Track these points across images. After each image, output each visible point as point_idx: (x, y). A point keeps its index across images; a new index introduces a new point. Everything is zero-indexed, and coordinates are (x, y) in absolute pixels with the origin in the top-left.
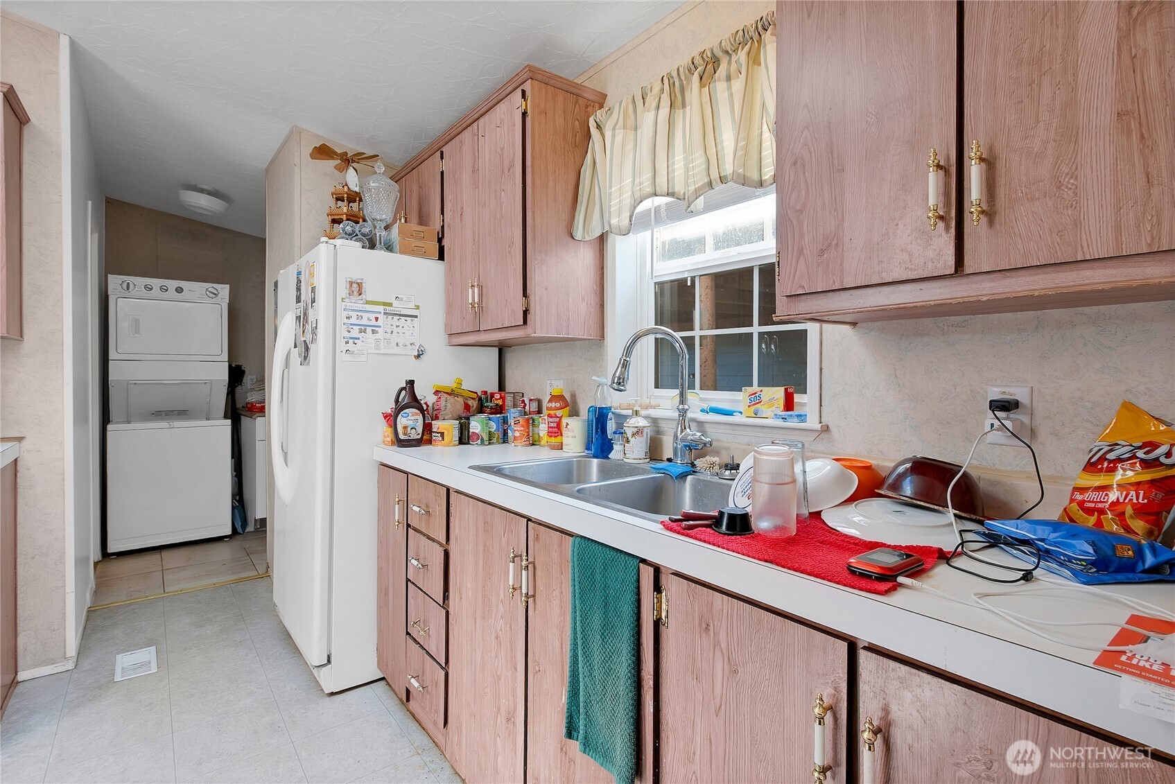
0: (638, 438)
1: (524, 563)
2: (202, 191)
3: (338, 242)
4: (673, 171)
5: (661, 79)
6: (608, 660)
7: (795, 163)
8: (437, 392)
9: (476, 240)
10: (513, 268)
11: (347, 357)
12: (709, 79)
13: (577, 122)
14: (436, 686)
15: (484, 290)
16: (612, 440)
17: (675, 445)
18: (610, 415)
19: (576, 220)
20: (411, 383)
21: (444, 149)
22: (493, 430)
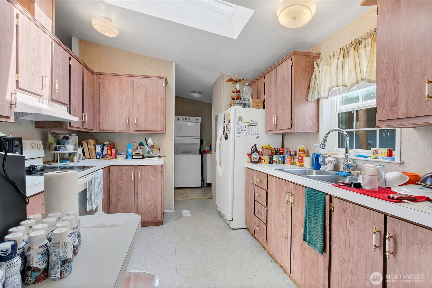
0: (330, 164)
1: (291, 194)
2: (196, 92)
3: (236, 106)
4: (344, 78)
5: (340, 49)
6: (316, 220)
7: (382, 80)
8: (262, 148)
9: (276, 103)
10: (287, 111)
11: (238, 138)
12: (357, 48)
13: (310, 64)
14: (264, 230)
15: (278, 118)
16: (321, 164)
17: (344, 167)
18: (320, 156)
19: (309, 95)
20: (255, 145)
21: (265, 76)
22: (280, 160)
